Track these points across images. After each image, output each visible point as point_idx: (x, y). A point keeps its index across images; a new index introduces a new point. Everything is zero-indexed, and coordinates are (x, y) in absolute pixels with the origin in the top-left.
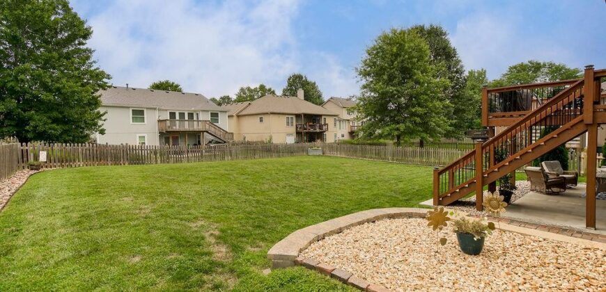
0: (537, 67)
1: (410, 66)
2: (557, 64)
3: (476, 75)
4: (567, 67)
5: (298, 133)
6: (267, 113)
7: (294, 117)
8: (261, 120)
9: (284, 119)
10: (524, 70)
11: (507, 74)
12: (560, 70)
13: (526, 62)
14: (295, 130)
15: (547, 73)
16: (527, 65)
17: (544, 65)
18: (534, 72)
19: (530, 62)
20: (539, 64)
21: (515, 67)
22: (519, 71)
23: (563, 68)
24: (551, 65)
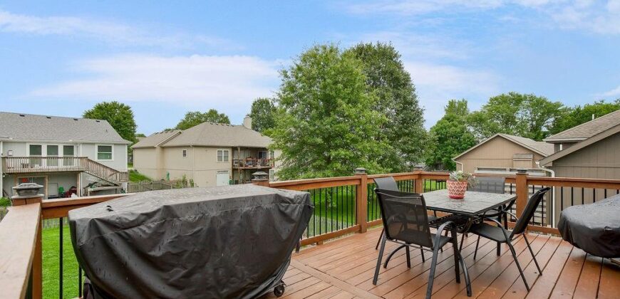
0: (518, 100)
1: (333, 93)
2: (538, 97)
3: (457, 105)
4: (549, 100)
5: (234, 170)
6: (189, 146)
7: (230, 151)
8: (185, 155)
9: (215, 153)
10: (505, 102)
11: (488, 106)
12: (542, 104)
13: (507, 94)
14: (230, 166)
15: (528, 106)
16: (507, 97)
17: (525, 98)
18: (515, 104)
19: (511, 94)
20: (520, 96)
21: (496, 99)
22: (500, 103)
23: (544, 101)
24: (532, 98)
